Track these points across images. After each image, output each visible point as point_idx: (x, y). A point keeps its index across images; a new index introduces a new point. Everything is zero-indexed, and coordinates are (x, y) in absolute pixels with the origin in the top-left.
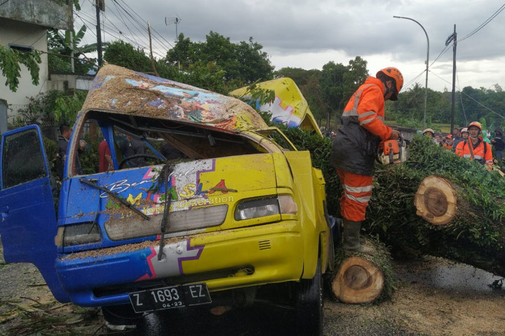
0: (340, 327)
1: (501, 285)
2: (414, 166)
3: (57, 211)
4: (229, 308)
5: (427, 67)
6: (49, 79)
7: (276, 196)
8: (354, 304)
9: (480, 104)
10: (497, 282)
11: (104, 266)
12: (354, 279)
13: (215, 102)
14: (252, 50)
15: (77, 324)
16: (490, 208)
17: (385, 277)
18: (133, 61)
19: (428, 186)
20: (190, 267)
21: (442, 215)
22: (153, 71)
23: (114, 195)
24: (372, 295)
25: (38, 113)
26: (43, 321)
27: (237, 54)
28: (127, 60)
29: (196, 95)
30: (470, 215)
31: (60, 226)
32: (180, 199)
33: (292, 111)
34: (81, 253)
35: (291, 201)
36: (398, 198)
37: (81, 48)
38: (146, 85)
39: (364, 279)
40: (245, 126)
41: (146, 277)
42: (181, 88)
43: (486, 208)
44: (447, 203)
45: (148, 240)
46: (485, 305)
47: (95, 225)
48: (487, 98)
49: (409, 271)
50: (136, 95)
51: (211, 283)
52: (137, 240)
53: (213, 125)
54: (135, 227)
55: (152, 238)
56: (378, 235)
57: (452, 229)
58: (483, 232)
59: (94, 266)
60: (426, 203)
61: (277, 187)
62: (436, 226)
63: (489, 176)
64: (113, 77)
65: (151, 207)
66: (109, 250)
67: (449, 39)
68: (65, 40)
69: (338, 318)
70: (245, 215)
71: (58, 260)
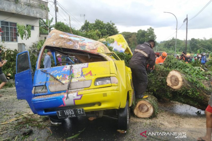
0: (136, 127)
1: (201, 112)
2: (167, 67)
3: (33, 81)
4: (95, 118)
5: (177, 31)
6: (40, 36)
7: (110, 77)
8: (142, 118)
9: (198, 45)
10: (199, 111)
11: (47, 101)
12: (142, 109)
13: (91, 43)
14: (111, 25)
15: (41, 122)
16: (196, 83)
17: (154, 108)
18: (64, 29)
19: (172, 74)
20: (78, 102)
21: (177, 85)
22: (71, 32)
23: (52, 76)
24: (149, 115)
25: (36, 48)
26: (30, 120)
27: (106, 27)
28: (62, 28)
29: (84, 40)
30: (188, 86)
31: (34, 87)
32: (75, 77)
33: (121, 47)
34: (40, 96)
35: (116, 79)
36: (160, 79)
37: (52, 26)
38: (66, 37)
39: (146, 109)
40: (101, 52)
41: (62, 105)
42: (79, 38)
43: (194, 83)
44: (179, 81)
45: (63, 92)
46: (193, 120)
47: (45, 86)
48: (200, 43)
49: (164, 107)
50: (62, 40)
51: (85, 108)
52: (59, 92)
53: (90, 51)
54: (59, 88)
55: (65, 91)
56: (152, 93)
57: (180, 91)
58: (193, 92)
59: (44, 101)
60: (171, 81)
61: (110, 74)
62: (175, 90)
63: (196, 71)
64: (55, 34)
65: (65, 80)
66: (50, 95)
67: (185, 20)
68: (46, 23)
69: (135, 123)
70: (99, 83)
71: (32, 99)
